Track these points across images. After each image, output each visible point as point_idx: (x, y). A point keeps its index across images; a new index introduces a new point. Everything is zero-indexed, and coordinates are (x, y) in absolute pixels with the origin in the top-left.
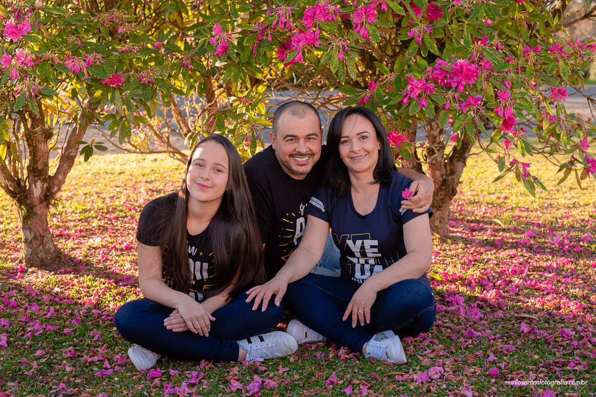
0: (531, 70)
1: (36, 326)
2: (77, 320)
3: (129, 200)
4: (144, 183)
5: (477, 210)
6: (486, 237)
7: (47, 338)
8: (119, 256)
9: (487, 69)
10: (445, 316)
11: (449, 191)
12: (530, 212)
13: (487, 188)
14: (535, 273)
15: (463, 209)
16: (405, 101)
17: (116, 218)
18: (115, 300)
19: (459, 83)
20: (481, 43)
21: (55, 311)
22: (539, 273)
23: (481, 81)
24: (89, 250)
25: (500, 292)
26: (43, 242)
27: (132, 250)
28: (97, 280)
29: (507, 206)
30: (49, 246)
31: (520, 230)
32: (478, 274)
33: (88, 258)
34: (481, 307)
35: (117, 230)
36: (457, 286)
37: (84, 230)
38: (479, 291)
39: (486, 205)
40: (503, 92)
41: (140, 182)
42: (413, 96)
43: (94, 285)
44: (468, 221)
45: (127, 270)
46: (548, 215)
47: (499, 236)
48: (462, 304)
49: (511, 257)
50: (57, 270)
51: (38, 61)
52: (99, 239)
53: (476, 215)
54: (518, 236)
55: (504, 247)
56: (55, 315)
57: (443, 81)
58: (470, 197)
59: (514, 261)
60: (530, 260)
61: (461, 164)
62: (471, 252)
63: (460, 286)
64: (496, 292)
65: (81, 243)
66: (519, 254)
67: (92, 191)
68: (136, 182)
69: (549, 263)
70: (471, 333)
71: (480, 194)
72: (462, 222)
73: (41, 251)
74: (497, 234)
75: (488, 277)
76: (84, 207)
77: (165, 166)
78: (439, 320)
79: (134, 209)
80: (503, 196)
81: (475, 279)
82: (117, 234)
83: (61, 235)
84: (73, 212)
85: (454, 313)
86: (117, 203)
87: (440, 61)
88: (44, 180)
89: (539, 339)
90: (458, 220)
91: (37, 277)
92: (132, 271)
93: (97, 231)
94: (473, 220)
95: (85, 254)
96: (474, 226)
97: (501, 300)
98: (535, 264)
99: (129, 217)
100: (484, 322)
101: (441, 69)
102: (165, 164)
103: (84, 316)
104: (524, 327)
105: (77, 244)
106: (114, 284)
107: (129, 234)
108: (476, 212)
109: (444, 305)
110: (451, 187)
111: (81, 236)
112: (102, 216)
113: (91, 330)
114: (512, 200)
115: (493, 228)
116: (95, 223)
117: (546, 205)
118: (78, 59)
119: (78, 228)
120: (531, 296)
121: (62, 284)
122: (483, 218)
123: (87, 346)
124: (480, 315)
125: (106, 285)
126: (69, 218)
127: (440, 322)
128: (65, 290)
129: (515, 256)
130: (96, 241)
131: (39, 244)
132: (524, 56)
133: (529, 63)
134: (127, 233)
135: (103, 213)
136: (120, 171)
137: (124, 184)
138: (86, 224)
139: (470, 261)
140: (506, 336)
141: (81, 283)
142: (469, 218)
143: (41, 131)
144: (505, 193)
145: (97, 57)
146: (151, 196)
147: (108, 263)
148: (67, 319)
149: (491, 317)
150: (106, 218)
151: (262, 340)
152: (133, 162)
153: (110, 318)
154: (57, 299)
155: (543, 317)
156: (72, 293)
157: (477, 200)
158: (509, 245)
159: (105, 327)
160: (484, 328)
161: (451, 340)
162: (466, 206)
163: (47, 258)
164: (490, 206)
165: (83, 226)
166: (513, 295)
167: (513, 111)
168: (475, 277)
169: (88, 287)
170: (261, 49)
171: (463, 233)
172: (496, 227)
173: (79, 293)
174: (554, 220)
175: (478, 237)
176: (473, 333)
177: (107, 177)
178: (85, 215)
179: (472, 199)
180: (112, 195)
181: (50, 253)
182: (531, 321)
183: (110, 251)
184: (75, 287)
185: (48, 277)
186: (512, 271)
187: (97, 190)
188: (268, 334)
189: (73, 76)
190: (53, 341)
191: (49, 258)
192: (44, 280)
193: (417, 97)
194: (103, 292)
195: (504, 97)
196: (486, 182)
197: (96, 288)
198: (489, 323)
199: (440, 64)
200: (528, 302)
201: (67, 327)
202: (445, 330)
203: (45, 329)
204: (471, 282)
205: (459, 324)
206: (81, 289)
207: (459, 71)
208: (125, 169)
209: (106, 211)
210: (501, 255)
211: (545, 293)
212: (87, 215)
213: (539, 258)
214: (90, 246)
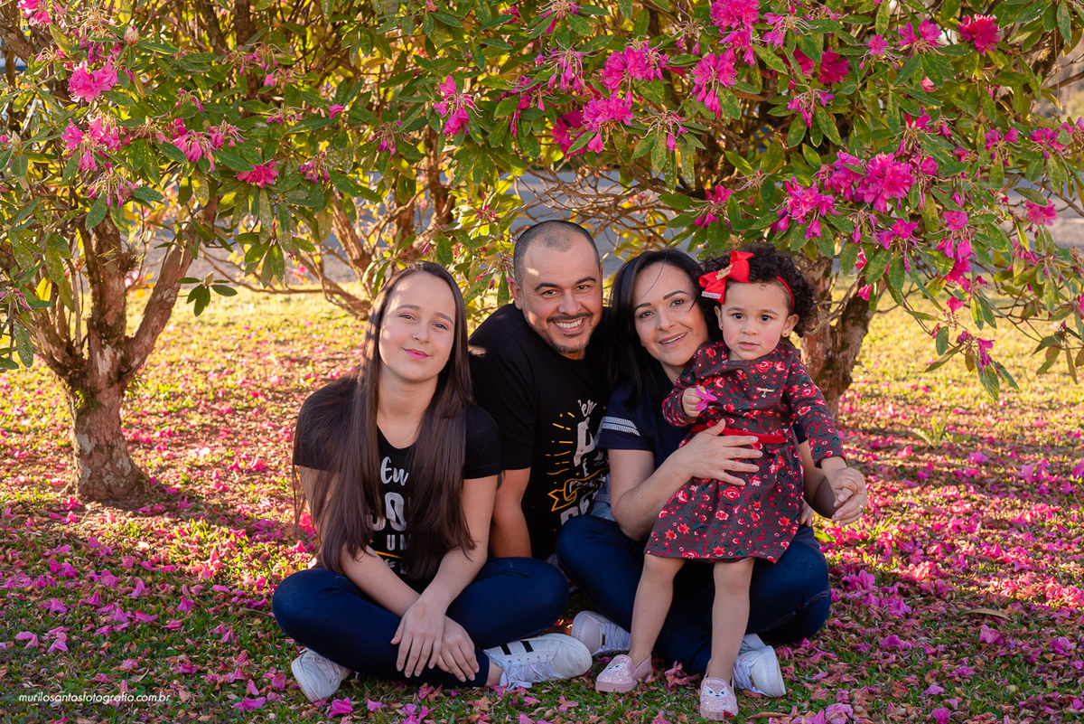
0: (999, 173)
1: (117, 614)
2: (188, 604)
3: (251, 376)
4: (273, 345)
5: (879, 409)
6: (900, 463)
7: (137, 637)
8: (246, 483)
9: (927, 172)
10: (844, 609)
11: (837, 379)
12: (973, 417)
13: (892, 369)
14: (995, 531)
15: (854, 407)
16: (782, 224)
17: (232, 411)
18: (251, 567)
19: (877, 196)
20: (916, 125)
21: (146, 586)
22: (1001, 532)
23: (917, 194)
24: (191, 470)
25: (936, 567)
26: (111, 457)
27: (269, 473)
28: (214, 529)
29: (932, 404)
30: (122, 463)
31: (960, 450)
32: (896, 531)
33: (191, 487)
34: (905, 594)
35: (236, 434)
36: (860, 553)
37: (177, 432)
38: (899, 564)
39: (894, 401)
40: (955, 214)
41: (266, 341)
42: (796, 216)
43: (209, 537)
44: (865, 431)
45: (265, 512)
46: (1006, 422)
47: (924, 462)
48: (871, 587)
49: (950, 501)
50: (136, 508)
51: (128, 138)
52: (206, 451)
53: (879, 420)
54: (958, 462)
55: (935, 482)
56: (146, 594)
57: (848, 190)
58: (864, 385)
59: (955, 509)
60: (982, 508)
61: (859, 331)
62: (877, 489)
63: (865, 553)
64: (930, 566)
65: (175, 458)
66: (962, 495)
67: (183, 357)
68: (258, 342)
69: (1017, 514)
70: (892, 641)
71: (880, 379)
72: (855, 433)
73: (108, 473)
74: (920, 457)
75: (913, 539)
76: (172, 389)
77: (307, 313)
78: (834, 616)
79: (262, 394)
80: (922, 384)
81: (890, 542)
82: (236, 441)
83: (136, 442)
84: (153, 397)
85: (859, 605)
86: (230, 382)
87: (845, 155)
88: (117, 346)
89: (1013, 656)
90: (847, 427)
91: (104, 522)
92: (274, 512)
93: (199, 434)
94: (873, 429)
95: (185, 478)
96: (877, 440)
97: (939, 581)
98: (992, 514)
99: (255, 410)
100: (914, 622)
101: (846, 170)
102: (307, 308)
103: (198, 596)
104: (987, 634)
105: (169, 460)
106: (246, 537)
107: (258, 441)
108: (878, 414)
109: (840, 587)
110: (841, 372)
111: (172, 444)
112: (205, 406)
113: (215, 623)
114: (940, 393)
115: (912, 445)
116: (195, 419)
117: (1001, 403)
118: (199, 135)
119: (166, 428)
120: (991, 574)
121: (151, 535)
122: (891, 425)
123: (211, 652)
124: (905, 608)
125: (232, 538)
126: (147, 409)
127: (836, 620)
128: (159, 546)
129: (956, 498)
130: (202, 454)
131: (104, 460)
132: (987, 148)
133: (995, 160)
134: (255, 439)
135: (207, 400)
136: (226, 321)
137: (237, 345)
138: (179, 421)
139: (877, 507)
140: (955, 649)
141: (185, 534)
142: (866, 424)
143: (115, 257)
144: (926, 378)
145: (230, 131)
146: (289, 370)
147: (228, 496)
148: (169, 601)
149: (924, 613)
150: (213, 410)
151: (529, 648)
152: (248, 303)
153: (246, 601)
154: (145, 563)
155: (1017, 614)
156: (171, 552)
157: (877, 392)
158: (943, 478)
159: (239, 619)
160: (915, 633)
161: (860, 653)
162: (859, 401)
163: (118, 486)
164: (901, 403)
165: (173, 425)
166: (959, 573)
167: (972, 247)
168: (890, 538)
169: (200, 542)
170: (525, 125)
171: (859, 453)
172: (916, 443)
173: (183, 553)
174: (1018, 432)
175: (885, 462)
176: (897, 643)
177: (205, 330)
178: (175, 403)
179: (868, 389)
180: (219, 367)
181: (123, 477)
182: (996, 621)
183: (229, 472)
184: (174, 541)
185: (125, 522)
186: (953, 527)
187: (190, 356)
188: (539, 638)
189: (188, 166)
190: (150, 641)
191: (122, 485)
192: (116, 526)
193: (803, 218)
194: (228, 552)
195: (957, 224)
196: (888, 356)
197: (215, 545)
198: (922, 624)
199: (843, 161)
200: (987, 586)
201: (171, 616)
202: (846, 637)
203: (131, 619)
204: (884, 547)
205: (870, 625)
206: (187, 545)
207: (878, 175)
208: (235, 318)
209: (212, 397)
210: (931, 496)
211: (1015, 570)
212: (178, 403)
213: (998, 504)
214: (191, 464)
